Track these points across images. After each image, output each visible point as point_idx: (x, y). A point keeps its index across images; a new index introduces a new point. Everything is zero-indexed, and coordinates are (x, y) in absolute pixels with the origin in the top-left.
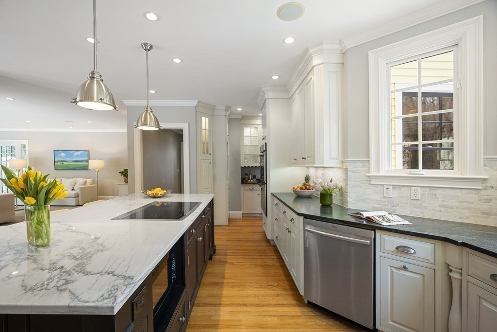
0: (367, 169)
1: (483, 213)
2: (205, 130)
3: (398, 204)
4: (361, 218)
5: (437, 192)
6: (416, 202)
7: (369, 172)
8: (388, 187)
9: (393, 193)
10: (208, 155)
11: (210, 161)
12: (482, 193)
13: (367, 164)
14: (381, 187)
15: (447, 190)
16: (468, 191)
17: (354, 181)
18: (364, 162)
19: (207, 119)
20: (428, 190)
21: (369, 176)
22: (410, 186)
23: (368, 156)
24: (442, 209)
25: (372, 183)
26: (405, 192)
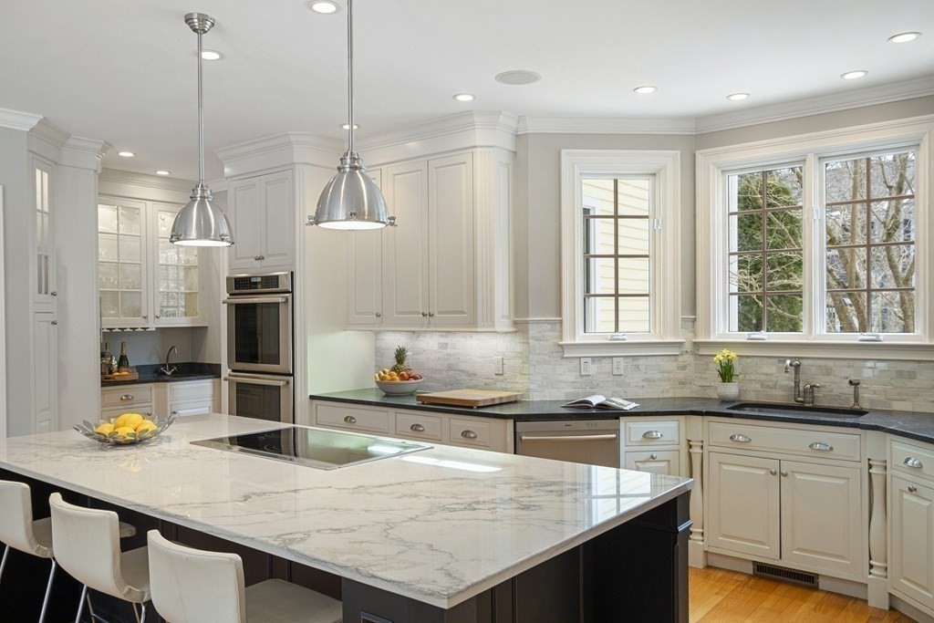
0: (558, 334)
1: (680, 383)
2: (42, 212)
3: (598, 385)
4: (589, 408)
5: (642, 362)
6: (618, 378)
7: (561, 339)
8: (587, 360)
9: (592, 369)
10: (48, 297)
11: (51, 318)
12: (680, 359)
13: (558, 326)
14: (577, 361)
15: (650, 359)
16: (667, 358)
17: (539, 354)
18: (553, 323)
19: (46, 175)
20: (630, 360)
21: (561, 346)
22: (612, 357)
23: (560, 313)
24: (645, 384)
25: (565, 356)
26: (606, 365)
